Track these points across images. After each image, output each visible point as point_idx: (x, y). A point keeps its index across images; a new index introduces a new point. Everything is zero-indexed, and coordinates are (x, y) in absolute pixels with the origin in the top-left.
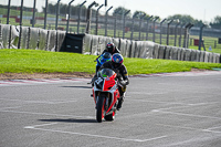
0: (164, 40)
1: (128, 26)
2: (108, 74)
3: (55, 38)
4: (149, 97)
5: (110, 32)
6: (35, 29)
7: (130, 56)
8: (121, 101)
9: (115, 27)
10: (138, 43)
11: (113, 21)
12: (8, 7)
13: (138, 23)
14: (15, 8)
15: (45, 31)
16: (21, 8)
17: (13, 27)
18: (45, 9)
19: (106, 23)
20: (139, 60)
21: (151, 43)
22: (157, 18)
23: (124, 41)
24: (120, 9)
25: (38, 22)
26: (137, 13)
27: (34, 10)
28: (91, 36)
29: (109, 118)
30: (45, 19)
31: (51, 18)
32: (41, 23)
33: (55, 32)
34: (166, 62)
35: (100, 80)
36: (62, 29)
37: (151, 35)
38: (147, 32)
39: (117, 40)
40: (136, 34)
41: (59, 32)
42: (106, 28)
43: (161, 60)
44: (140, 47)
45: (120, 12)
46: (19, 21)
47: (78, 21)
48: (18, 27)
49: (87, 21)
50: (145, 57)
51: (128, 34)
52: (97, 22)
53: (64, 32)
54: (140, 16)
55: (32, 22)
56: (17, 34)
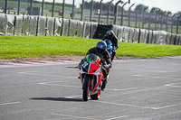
0: (174, 30)
1: (147, 19)
2: (93, 59)
3: (89, 29)
4: (163, 74)
5: (133, 23)
6: (73, 21)
7: (147, 42)
8: (105, 82)
9: (136, 19)
10: (154, 32)
11: (134, 15)
12: (53, 4)
13: (154, 17)
14: (58, 4)
15: (82, 23)
16: (63, 5)
17: (57, 19)
18: (81, 6)
19: (129, 17)
20: (155, 45)
21: (164, 33)
22: (169, 13)
23: (143, 31)
24: (140, 5)
25: (76, 16)
26: (154, 9)
27: (73, 6)
28: (117, 27)
29: (94, 97)
30: (82, 13)
31: (86, 12)
32: (78, 16)
33: (90, 23)
34: (176, 47)
35: (86, 64)
36: (95, 21)
37: (164, 26)
38: (161, 24)
39: (138, 30)
40: (153, 25)
41: (93, 23)
42: (129, 20)
43: (172, 46)
44: (156, 36)
45: (140, 8)
46: (62, 14)
47: (107, 15)
48: (61, 19)
49: (115, 15)
50: (160, 43)
51: (146, 25)
52: (122, 16)
53: (97, 23)
54: (156, 11)
55: (72, 15)
56: (60, 25)
